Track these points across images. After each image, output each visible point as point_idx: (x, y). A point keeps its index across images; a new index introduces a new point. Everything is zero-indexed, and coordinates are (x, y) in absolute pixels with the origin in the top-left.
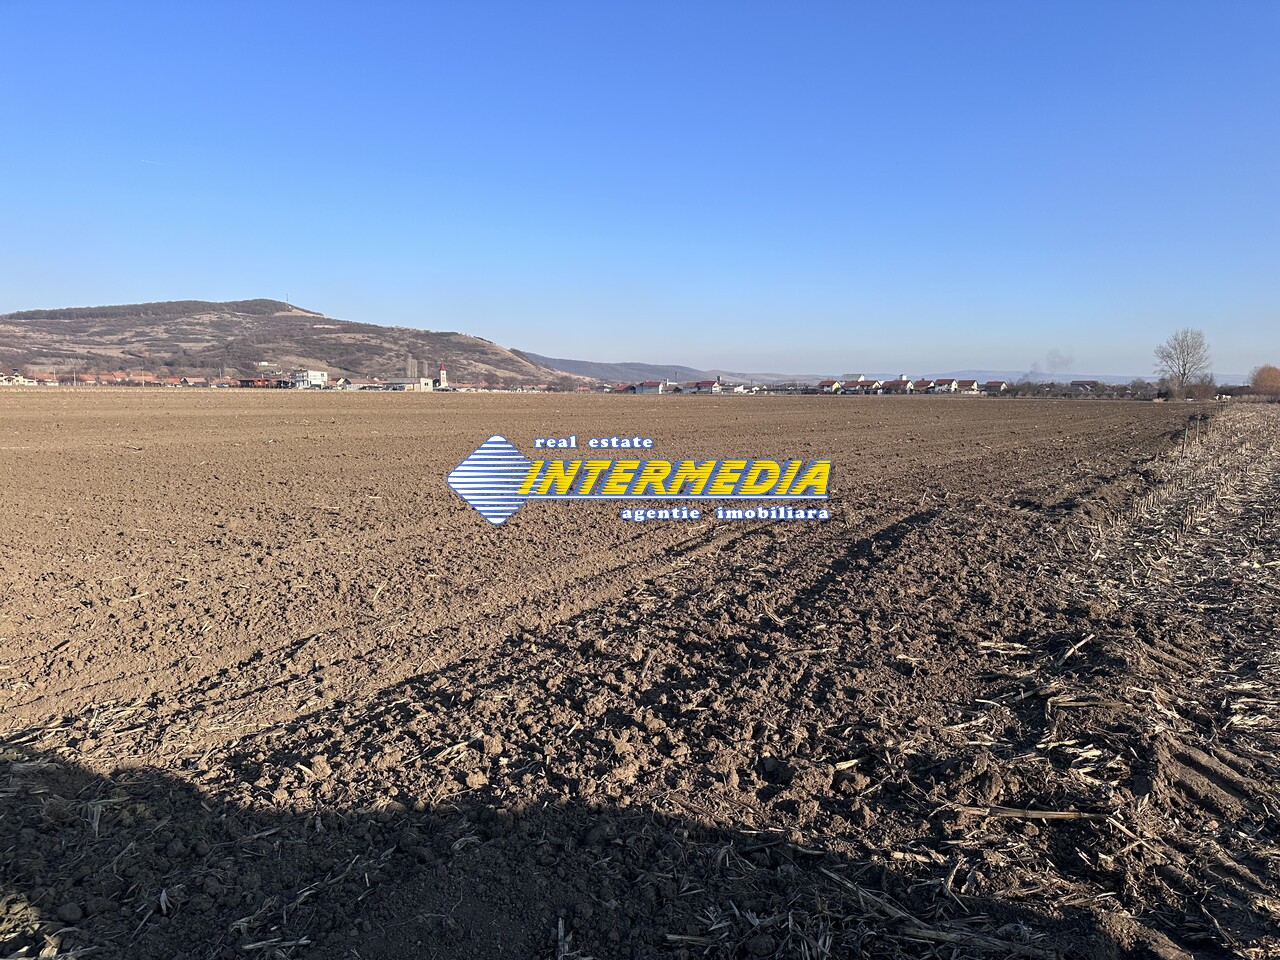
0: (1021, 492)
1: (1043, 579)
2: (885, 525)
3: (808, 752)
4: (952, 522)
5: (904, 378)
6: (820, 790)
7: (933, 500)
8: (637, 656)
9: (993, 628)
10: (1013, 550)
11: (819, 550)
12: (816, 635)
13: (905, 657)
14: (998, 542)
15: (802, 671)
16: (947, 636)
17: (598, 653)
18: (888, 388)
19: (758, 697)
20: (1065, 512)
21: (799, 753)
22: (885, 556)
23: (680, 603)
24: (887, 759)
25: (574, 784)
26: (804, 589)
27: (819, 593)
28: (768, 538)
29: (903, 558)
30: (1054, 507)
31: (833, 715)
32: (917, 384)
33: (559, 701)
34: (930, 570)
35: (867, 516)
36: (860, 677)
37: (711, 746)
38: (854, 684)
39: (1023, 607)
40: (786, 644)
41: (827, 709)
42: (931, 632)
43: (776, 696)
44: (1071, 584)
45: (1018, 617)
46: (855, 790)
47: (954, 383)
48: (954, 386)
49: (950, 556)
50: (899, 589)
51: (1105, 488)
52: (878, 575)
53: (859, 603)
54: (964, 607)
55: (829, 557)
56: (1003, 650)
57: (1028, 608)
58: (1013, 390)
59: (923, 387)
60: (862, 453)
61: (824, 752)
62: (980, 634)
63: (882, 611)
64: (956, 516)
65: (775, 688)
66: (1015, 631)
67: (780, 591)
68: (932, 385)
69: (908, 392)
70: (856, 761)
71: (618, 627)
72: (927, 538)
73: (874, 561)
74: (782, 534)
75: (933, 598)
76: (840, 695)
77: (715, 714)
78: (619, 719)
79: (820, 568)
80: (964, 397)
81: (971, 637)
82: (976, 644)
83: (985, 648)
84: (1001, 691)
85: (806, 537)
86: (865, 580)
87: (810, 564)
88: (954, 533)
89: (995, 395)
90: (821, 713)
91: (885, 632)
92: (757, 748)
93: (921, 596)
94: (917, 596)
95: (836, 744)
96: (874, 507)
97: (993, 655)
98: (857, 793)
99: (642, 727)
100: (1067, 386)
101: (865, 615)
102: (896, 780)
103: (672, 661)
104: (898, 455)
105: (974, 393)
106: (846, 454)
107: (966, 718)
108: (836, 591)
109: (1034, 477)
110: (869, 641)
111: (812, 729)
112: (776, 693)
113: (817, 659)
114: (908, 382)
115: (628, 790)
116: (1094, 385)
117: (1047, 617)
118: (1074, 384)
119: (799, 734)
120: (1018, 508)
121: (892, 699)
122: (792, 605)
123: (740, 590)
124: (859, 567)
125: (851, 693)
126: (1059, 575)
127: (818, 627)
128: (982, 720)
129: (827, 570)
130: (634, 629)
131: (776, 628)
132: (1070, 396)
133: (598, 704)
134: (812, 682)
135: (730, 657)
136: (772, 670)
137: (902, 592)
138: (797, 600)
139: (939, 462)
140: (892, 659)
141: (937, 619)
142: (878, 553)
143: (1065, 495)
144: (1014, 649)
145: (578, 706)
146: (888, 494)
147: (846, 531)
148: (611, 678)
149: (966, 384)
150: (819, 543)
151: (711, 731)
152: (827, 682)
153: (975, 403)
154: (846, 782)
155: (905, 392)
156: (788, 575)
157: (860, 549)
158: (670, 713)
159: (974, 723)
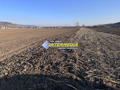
0: (65, 36)
3: (45, 64)
5: (55, 26)
7: (58, 37)
8: (27, 56)
12: (47, 52)
24: (53, 64)
25: (18, 72)
37: (35, 65)
40: (44, 53)
46: (50, 67)
65: (42, 58)
68: (58, 27)
71: (25, 53)
76: (49, 58)
77: (36, 62)
89: (63, 28)
90: (47, 60)
91: (53, 51)
92: (40, 65)
95: (48, 63)
96: (52, 38)
99: (27, 64)
103: (31, 56)
115: (25, 72)
123: (39, 48)
134: (46, 57)
135: (38, 55)
143: (69, 36)
145: (20, 63)
148: (24, 59)
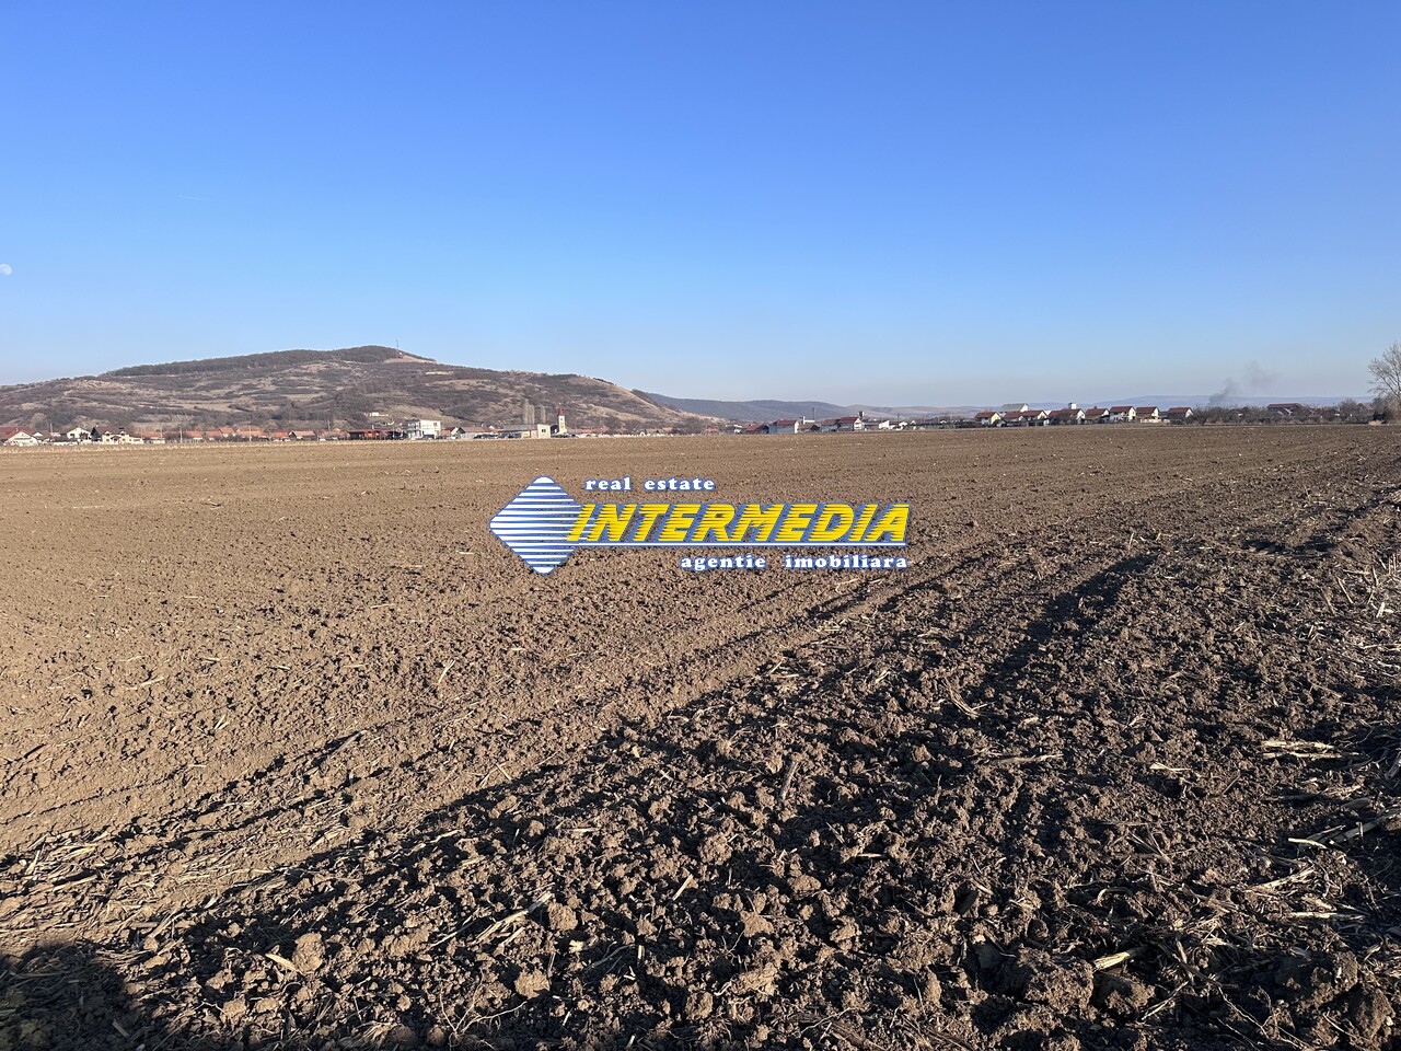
0: (1249, 531)
1: (1321, 644)
2: (1088, 576)
3: (1046, 935)
4: (1177, 569)
5: (1074, 407)
6: (1074, 1008)
7: (1142, 542)
8: (774, 765)
9: (1276, 719)
10: (1267, 605)
11: (1008, 609)
12: (1026, 733)
13: (1163, 767)
14: (1245, 594)
15: (1015, 793)
16: (1212, 731)
17: (722, 760)
18: (1056, 419)
19: (958, 837)
20: (1320, 554)
21: (1031, 939)
22: (1100, 617)
23: (830, 682)
24: (1179, 955)
25: (678, 997)
26: (996, 663)
27: (1018, 669)
28: (937, 594)
29: (1125, 619)
30: (1301, 548)
31: (1074, 867)
32: (1089, 413)
33: (664, 840)
34: (1164, 634)
35: (1062, 565)
36: (1105, 801)
37: (892, 926)
38: (1096, 813)
39: (1308, 686)
40: (984, 747)
41: (1064, 857)
42: (1188, 727)
43: (982, 833)
44: (1360, 651)
45: (1304, 700)
46: (1132, 1008)
47: (1132, 411)
48: (1132, 414)
49: (1186, 614)
50: (1130, 662)
51: (1359, 524)
52: (1096, 642)
53: (1077, 683)
54: (1224, 688)
55: (1023, 618)
56: (1298, 752)
57: (1315, 686)
58: (1200, 417)
59: (1095, 416)
60: (1039, 488)
61: (1071, 937)
62: (1259, 728)
63: (1112, 695)
64: (1179, 561)
65: (979, 821)
66: (1306, 722)
67: (963, 666)
68: (1106, 413)
69: (1079, 422)
70: (1124, 955)
71: (748, 719)
72: (1149, 591)
73: (1087, 624)
74: (955, 589)
75: (1178, 674)
76: (1080, 833)
77: (895, 868)
78: (749, 872)
79: (1013, 634)
80: (1144, 425)
81: (1248, 732)
82: (1258, 743)
83: (1271, 750)
84: (1322, 822)
85: (987, 592)
86: (1079, 649)
87: (999, 629)
88: (1182, 583)
89: (1179, 423)
90: (1056, 865)
91: (1124, 727)
92: (965, 928)
93: (1161, 672)
94: (1155, 671)
95: (1089, 922)
96: (1068, 552)
97: (1287, 760)
98: (1135, 1015)
99: (785, 889)
100: (1263, 411)
101: (1090, 701)
102: (1198, 991)
103: (824, 771)
104: (1083, 491)
105: (1155, 421)
106: (1021, 489)
107: (1281, 870)
108: (1042, 666)
109: (1260, 512)
110: (1104, 741)
111: (1045, 892)
112: (982, 829)
113: (1033, 770)
114: (1078, 410)
116: (1296, 408)
117: (1342, 700)
118: (1271, 408)
119: (1029, 903)
120: (1253, 550)
121: (1159, 838)
122: (983, 687)
123: (909, 664)
124: (1067, 632)
125: (1098, 829)
126: (1340, 638)
127: (1027, 721)
128: (1305, 874)
129: (1023, 636)
130: (769, 721)
131: (965, 722)
132: (1269, 421)
133: (719, 847)
134: (1032, 809)
135: (906, 767)
136: (971, 791)
137: (1134, 667)
138: (988, 679)
139: (1134, 497)
140: (1145, 770)
141: (1194, 707)
142: (1089, 612)
143: (1310, 533)
144: (1315, 750)
145: (692, 847)
146: (1084, 537)
147: (1036, 585)
148: (737, 801)
149: (1145, 412)
150: (1004, 599)
151: (891, 897)
152: (1056, 813)
153: (1156, 432)
154: (1115, 994)
155: (1074, 422)
156: (972, 643)
157: (1061, 607)
158: (824, 862)
159: (1293, 878)
